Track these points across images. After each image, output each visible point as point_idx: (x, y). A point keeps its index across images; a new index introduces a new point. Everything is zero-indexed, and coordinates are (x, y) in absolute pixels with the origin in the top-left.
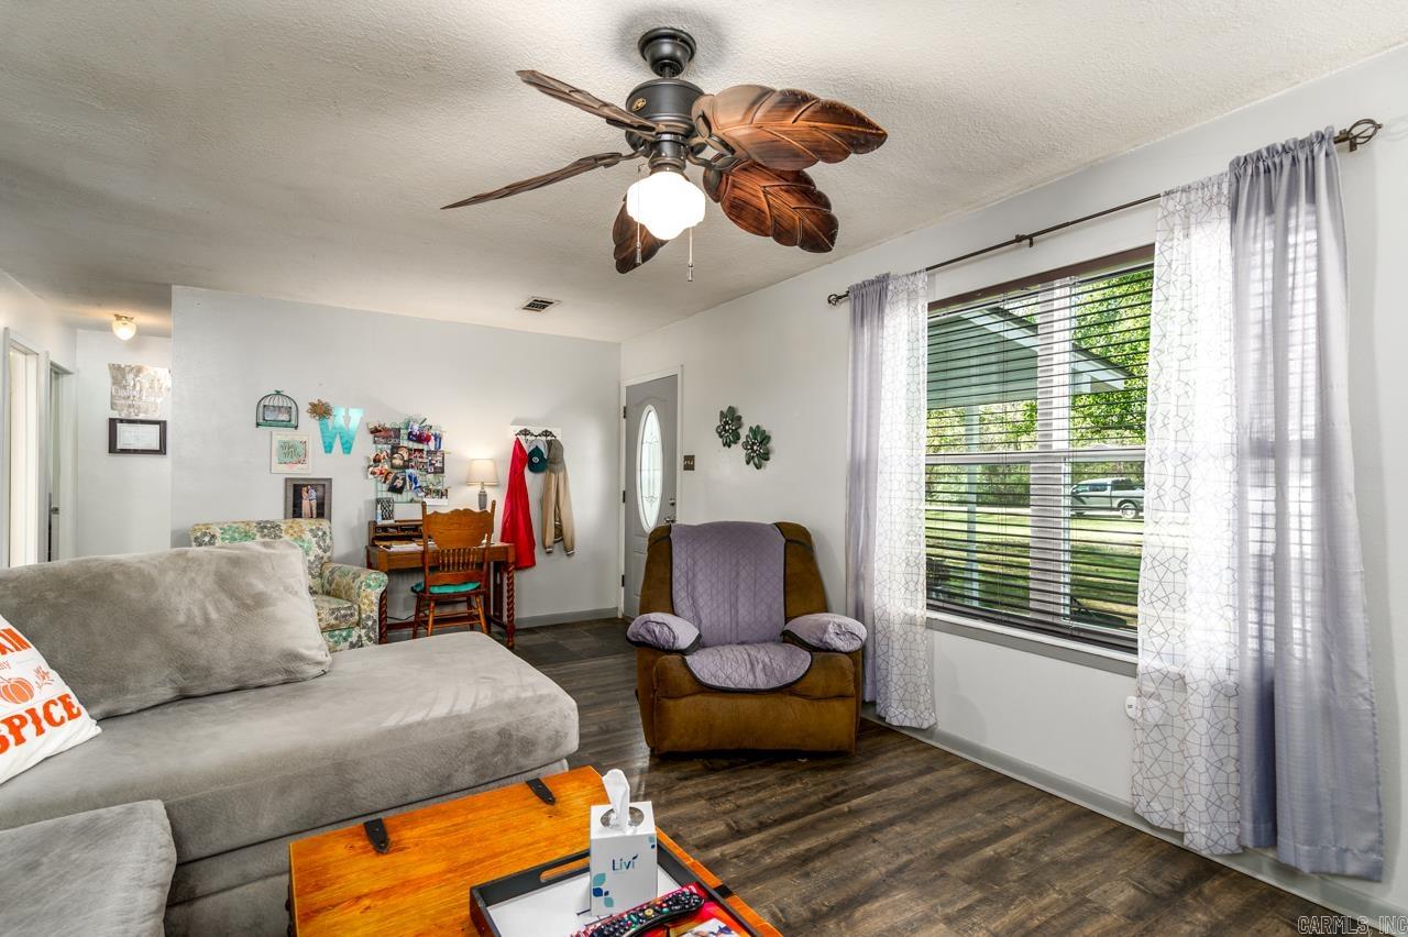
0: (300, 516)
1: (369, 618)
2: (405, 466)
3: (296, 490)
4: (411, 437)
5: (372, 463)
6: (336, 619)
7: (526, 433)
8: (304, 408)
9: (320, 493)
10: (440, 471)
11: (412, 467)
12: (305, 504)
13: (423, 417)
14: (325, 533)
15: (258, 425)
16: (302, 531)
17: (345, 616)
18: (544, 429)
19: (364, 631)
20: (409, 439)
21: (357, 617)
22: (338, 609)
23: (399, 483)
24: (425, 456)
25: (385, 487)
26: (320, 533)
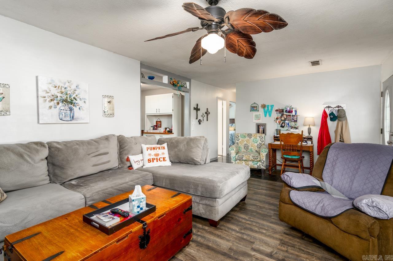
0: (259, 133)
1: (262, 160)
2: (285, 120)
3: (258, 126)
4: (286, 111)
5: (276, 119)
6: (254, 158)
7: (329, 107)
8: (260, 106)
9: (263, 127)
10: (296, 121)
11: (287, 120)
12: (260, 130)
13: (291, 105)
14: (262, 137)
15: (250, 111)
16: (257, 137)
17: (256, 158)
18: (337, 105)
19: (261, 163)
20: (286, 112)
21: (259, 159)
22: (254, 156)
23: (283, 125)
24: (291, 117)
25: (280, 126)
26: (261, 137)
